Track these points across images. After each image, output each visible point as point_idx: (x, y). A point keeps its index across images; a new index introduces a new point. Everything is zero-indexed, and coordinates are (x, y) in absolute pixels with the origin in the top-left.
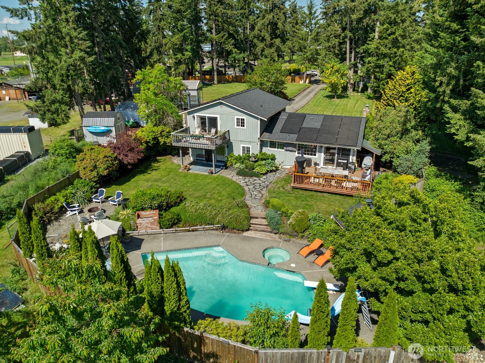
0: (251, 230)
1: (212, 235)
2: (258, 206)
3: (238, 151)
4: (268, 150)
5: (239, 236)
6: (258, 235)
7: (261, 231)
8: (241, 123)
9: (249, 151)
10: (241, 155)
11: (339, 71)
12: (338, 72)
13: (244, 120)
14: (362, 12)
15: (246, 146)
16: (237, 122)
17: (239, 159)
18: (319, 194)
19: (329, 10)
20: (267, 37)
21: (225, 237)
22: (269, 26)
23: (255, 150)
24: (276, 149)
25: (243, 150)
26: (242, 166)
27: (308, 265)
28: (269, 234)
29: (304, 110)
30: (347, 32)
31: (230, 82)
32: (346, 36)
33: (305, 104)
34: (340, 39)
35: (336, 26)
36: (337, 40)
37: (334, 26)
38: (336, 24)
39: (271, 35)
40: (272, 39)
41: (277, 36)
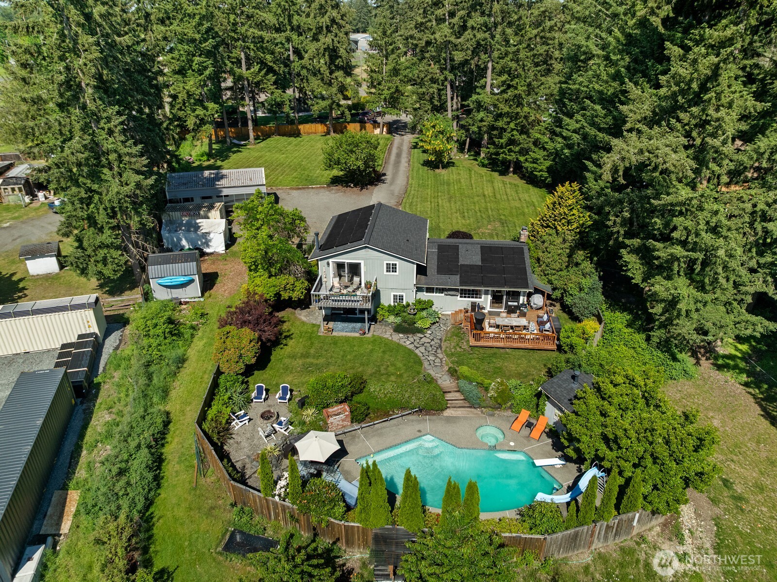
0: (449, 407)
1: (413, 421)
2: (443, 375)
3: (387, 300)
4: (425, 296)
5: (441, 419)
6: (459, 412)
7: (460, 407)
8: (392, 268)
9: (402, 299)
10: (392, 304)
13: (396, 265)
14: (469, 52)
15: (398, 294)
16: (387, 268)
17: (391, 310)
18: (502, 350)
20: (325, 69)
21: (427, 423)
23: (410, 297)
24: (435, 294)
25: (394, 299)
26: (398, 320)
27: (525, 441)
28: (469, 409)
29: (411, 197)
30: (447, 73)
31: (269, 137)
32: (446, 79)
33: (405, 183)
34: (438, 84)
35: (433, 66)
36: (435, 86)
37: (430, 65)
38: (432, 63)
39: (329, 68)
40: (331, 73)
41: (338, 68)
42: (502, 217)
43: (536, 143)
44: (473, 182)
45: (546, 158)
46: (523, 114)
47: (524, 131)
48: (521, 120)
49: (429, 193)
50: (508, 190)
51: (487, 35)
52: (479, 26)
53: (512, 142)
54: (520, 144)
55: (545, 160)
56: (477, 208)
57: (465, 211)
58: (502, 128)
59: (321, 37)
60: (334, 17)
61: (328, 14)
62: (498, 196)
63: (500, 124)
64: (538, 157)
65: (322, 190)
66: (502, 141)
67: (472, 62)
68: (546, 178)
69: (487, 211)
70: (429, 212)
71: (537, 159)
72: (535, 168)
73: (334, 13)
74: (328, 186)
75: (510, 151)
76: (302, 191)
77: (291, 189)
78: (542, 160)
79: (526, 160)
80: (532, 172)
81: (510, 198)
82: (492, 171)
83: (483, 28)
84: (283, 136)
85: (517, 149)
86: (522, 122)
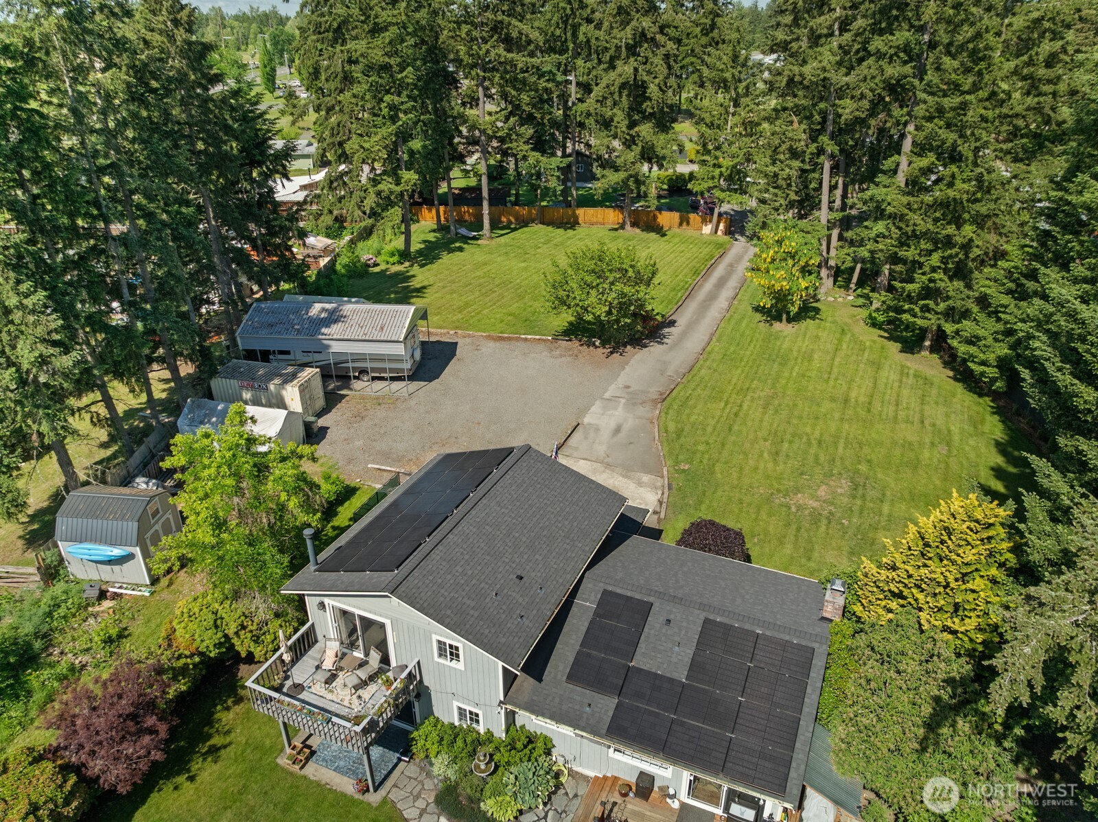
3: (446, 711)
8: (451, 654)
9: (477, 722)
10: (457, 724)
11: (797, 257)
12: (793, 257)
13: (457, 649)
14: (865, 104)
15: (468, 708)
16: (440, 650)
17: (448, 741)
19: (779, 78)
20: (620, 119)
22: (625, 92)
25: (460, 715)
26: (455, 772)
29: (693, 385)
30: (824, 139)
31: (526, 225)
32: (821, 151)
33: (699, 349)
34: (803, 161)
35: (796, 125)
36: (796, 164)
37: (792, 122)
38: (795, 119)
39: (629, 116)
40: (632, 125)
41: (646, 117)
42: (863, 468)
43: (983, 301)
44: (836, 363)
45: (1000, 337)
46: (959, 240)
47: (960, 272)
48: (953, 251)
49: (734, 380)
50: (905, 392)
51: (908, 69)
52: (892, 51)
53: (929, 292)
54: (948, 298)
55: (996, 340)
56: (817, 433)
57: (788, 437)
58: (914, 262)
59: (619, 63)
60: (643, 29)
61: (634, 23)
62: (877, 406)
63: (910, 253)
64: (981, 333)
65: (541, 346)
66: (910, 287)
67: (873, 122)
68: (993, 380)
69: (836, 444)
70: (709, 429)
71: (978, 338)
72: (972, 356)
73: (646, 23)
74: (555, 339)
75: (926, 309)
76: (505, 345)
77: (489, 337)
78: (990, 341)
79: (957, 332)
80: (964, 361)
81: (902, 414)
82: (891, 338)
83: (902, 55)
84: (548, 225)
85: (942, 306)
86: (957, 255)
